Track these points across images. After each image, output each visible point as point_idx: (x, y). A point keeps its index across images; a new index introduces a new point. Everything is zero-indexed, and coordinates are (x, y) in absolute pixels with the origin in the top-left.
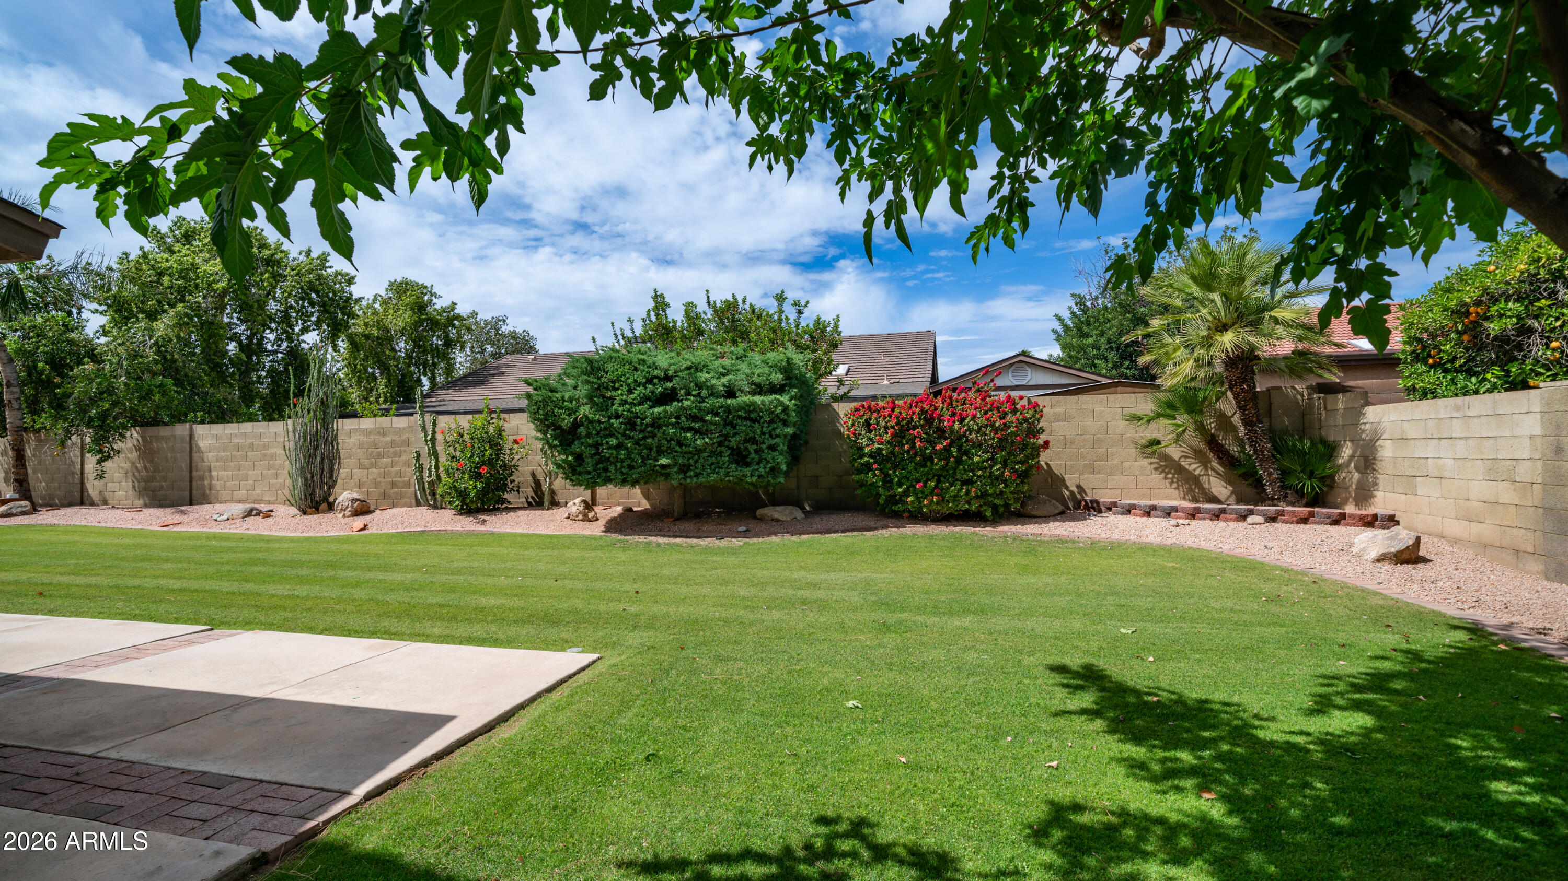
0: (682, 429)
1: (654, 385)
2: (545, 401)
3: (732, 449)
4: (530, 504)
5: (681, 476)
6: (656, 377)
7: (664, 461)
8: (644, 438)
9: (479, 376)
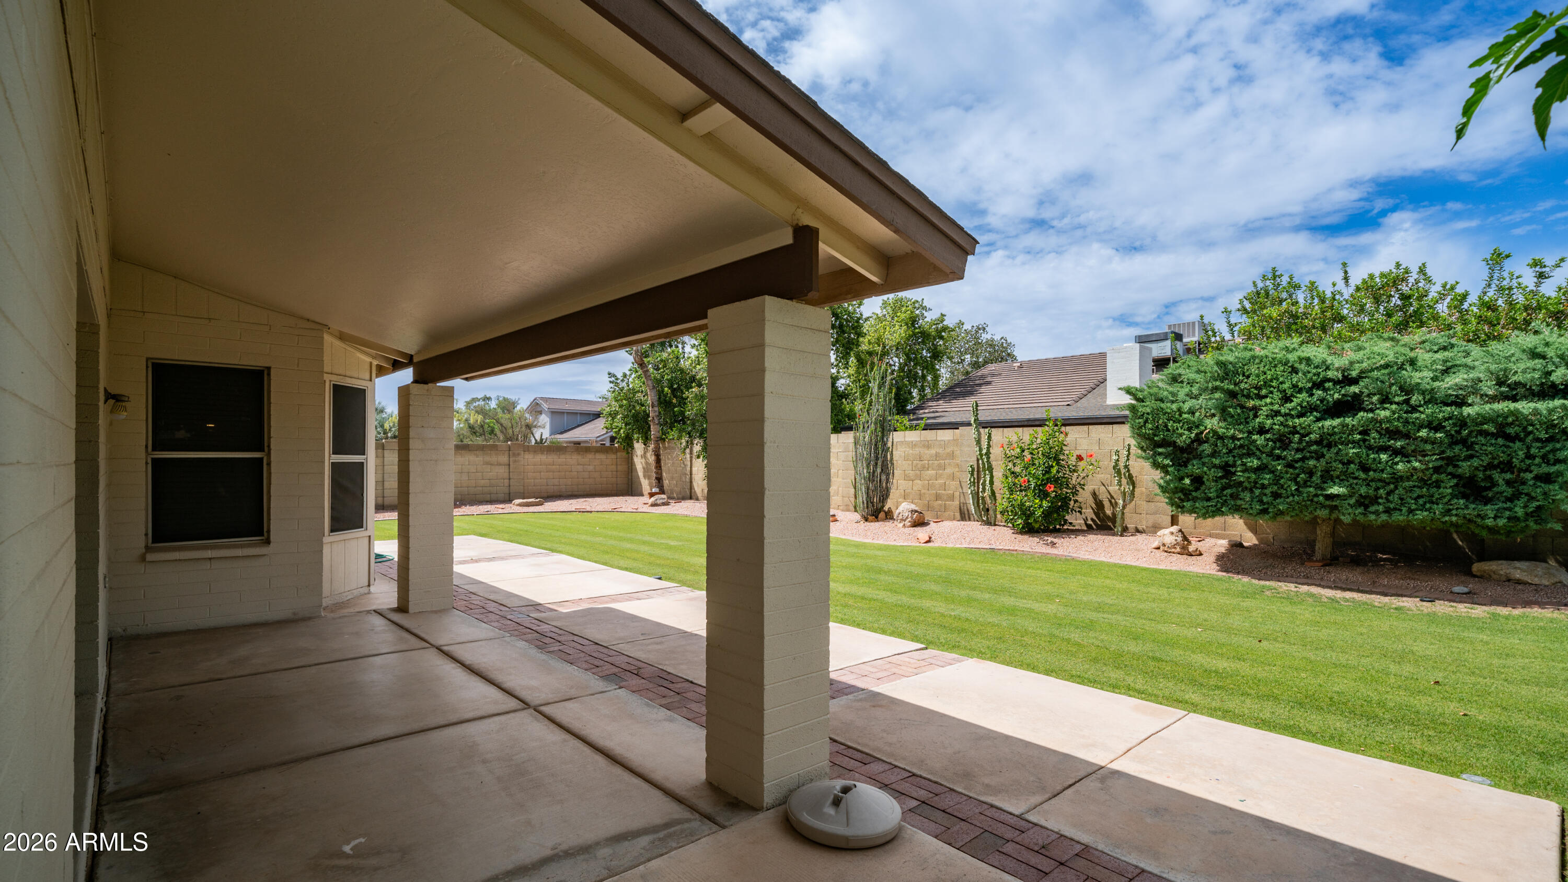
0: (1370, 448)
1: (1325, 390)
2: (1156, 413)
3: (1459, 477)
4: (1089, 527)
5: (1361, 510)
6: (1329, 380)
7: (1335, 490)
8: (1303, 459)
9: (965, 386)
